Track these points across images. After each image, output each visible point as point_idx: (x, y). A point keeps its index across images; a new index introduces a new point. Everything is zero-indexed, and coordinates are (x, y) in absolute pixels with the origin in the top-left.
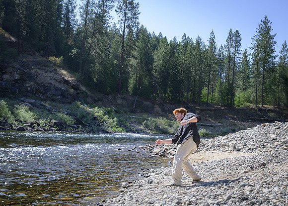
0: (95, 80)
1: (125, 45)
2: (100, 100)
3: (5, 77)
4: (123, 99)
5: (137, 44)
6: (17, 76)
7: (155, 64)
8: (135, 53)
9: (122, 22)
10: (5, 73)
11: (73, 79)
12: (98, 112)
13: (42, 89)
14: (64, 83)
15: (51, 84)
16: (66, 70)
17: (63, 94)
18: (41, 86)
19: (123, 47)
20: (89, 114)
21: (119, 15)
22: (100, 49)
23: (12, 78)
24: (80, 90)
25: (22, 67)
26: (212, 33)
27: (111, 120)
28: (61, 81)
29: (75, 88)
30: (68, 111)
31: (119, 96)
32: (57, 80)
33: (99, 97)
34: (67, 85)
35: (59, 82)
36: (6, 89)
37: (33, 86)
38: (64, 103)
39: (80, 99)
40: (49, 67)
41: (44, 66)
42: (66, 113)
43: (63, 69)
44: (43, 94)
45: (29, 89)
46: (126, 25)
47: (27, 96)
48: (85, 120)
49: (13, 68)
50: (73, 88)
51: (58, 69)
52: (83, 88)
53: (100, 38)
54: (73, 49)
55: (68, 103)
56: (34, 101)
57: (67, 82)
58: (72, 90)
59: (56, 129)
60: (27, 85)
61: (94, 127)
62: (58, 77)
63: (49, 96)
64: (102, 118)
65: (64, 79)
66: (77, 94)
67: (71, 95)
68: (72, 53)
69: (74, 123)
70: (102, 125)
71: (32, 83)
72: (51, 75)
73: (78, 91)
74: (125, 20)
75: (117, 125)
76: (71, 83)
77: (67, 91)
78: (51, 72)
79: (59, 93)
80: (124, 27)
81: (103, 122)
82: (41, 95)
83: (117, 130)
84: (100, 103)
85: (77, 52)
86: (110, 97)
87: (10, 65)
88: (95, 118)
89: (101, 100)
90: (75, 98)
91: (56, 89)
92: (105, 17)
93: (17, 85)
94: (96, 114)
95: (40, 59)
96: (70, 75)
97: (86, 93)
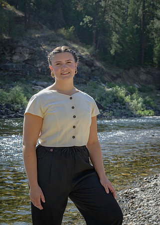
0: (112, 52)
1: (146, 5)
2: (119, 76)
3: (16, 58)
4: (148, 73)
6: (27, 57)
10: (14, 54)
11: (86, 53)
16: (77, 44)
19: (144, 7)
20: (108, 94)
22: (116, 14)
23: (22, 59)
24: (96, 66)
25: (31, 45)
27: (135, 102)
29: (89, 64)
31: (142, 69)
33: (118, 73)
36: (17, 71)
37: (44, 66)
39: (95, 77)
41: (54, 41)
43: (74, 43)
45: (40, 69)
47: (38, 78)
49: (23, 47)
50: (87, 64)
52: (98, 64)
54: (84, 17)
55: (83, 83)
56: (46, 83)
58: (86, 67)
60: (38, 66)
64: (124, 100)
66: (92, 71)
67: (85, 73)
68: (83, 22)
70: (124, 108)
71: (43, 63)
73: (93, 68)
75: (142, 107)
76: (84, 59)
77: (81, 69)
81: (125, 104)
83: (143, 113)
84: (119, 80)
85: (90, 21)
87: (19, 44)
88: (115, 100)
90: (90, 76)
93: (28, 66)
97: (103, 69)
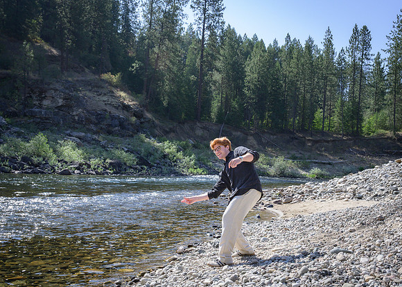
0: (165, 104)
1: (205, 54)
2: (172, 130)
3: (46, 103)
4: (204, 128)
5: (222, 52)
6: (61, 102)
7: (248, 78)
8: (218, 64)
9: (201, 22)
10: (44, 98)
11: (134, 103)
12: (169, 147)
13: (93, 118)
14: (123, 109)
15: (106, 110)
16: (125, 92)
17: (122, 124)
18: (93, 114)
19: (202, 57)
20: (156, 150)
21: (196, 12)
22: (171, 61)
23: (54, 105)
24: (145, 118)
25: (67, 88)
26: (329, 31)
27: (187, 159)
28: (119, 106)
29: (138, 115)
30: (130, 146)
31: (198, 124)
32: (113, 106)
33: (171, 126)
34: (127, 111)
35: (117, 108)
36: (47, 119)
37: (82, 114)
38: (123, 136)
39: (144, 130)
40: (103, 88)
41: (97, 87)
42: (126, 149)
43: (121, 91)
44: (96, 124)
45: (76, 118)
46: (206, 25)
47: (74, 128)
48: (152, 158)
49: (56, 90)
50: (135, 115)
51: (115, 91)
52: (149, 115)
53: (170, 45)
54: (134, 62)
55: (129, 136)
56: (83, 134)
57: (126, 108)
58: (134, 119)
59: (112, 172)
60: (74, 113)
61: (163, 167)
62: (114, 101)
63: (104, 127)
64: (174, 156)
65: (122, 103)
66: (141, 123)
67: (132, 125)
68: (133, 67)
69: (137, 163)
70: (175, 165)
71: (80, 110)
72: (105, 98)
73: (142, 120)
74: (205, 18)
75: (195, 164)
76: (132, 108)
77: (127, 120)
78: (105, 94)
79: (117, 122)
80: (204, 29)
81: (176, 161)
82: (92, 127)
83: (195, 171)
84: (172, 135)
85: (140, 67)
86: (186, 127)
87: (51, 86)
88: (165, 156)
89: (174, 132)
90: (138, 129)
91: (113, 118)
92: (176, 16)
93: (61, 113)
94: (167, 151)
95: (91, 77)
96: (131, 97)
97: (153, 121)
